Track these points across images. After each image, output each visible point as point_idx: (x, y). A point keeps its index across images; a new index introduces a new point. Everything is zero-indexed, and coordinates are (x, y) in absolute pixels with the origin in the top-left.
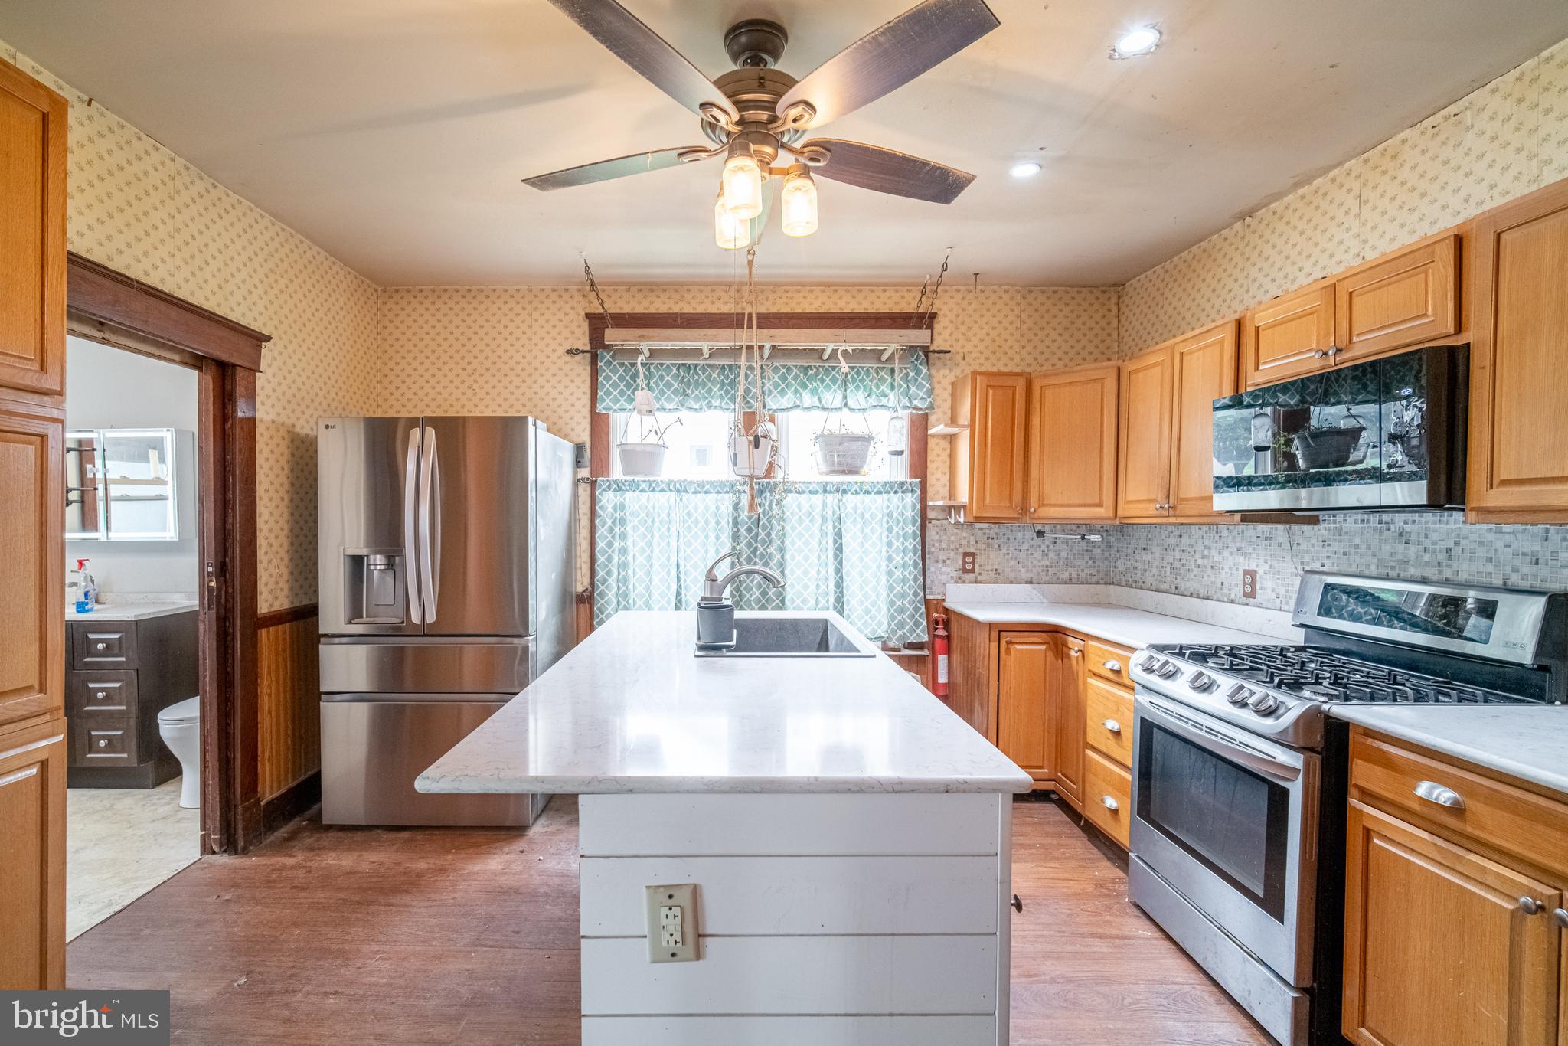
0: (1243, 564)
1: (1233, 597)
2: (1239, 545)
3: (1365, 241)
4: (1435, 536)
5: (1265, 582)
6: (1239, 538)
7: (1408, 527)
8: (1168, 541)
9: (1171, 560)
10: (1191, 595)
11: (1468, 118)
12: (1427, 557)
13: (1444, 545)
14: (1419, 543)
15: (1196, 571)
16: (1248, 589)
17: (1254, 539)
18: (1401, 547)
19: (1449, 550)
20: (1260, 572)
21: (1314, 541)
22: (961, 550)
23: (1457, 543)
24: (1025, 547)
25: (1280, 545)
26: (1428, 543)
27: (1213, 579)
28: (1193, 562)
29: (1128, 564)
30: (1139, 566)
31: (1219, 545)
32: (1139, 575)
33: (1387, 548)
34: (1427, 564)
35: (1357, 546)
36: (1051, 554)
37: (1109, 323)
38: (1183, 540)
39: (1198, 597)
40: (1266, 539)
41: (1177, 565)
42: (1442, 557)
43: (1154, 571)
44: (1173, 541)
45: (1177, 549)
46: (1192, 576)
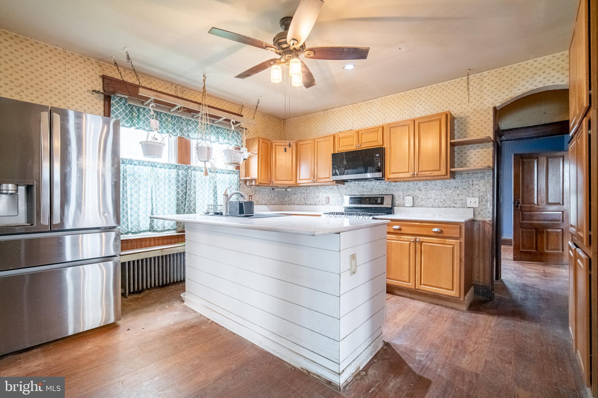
0: (326, 195)
1: (323, 204)
2: (324, 191)
3: (353, 123)
4: (369, 186)
5: (332, 200)
6: (324, 189)
7: (364, 184)
8: (303, 191)
9: (304, 196)
10: (310, 205)
11: (373, 104)
12: (368, 190)
13: (371, 188)
14: (366, 188)
15: (312, 198)
16: (327, 201)
17: (328, 189)
18: (362, 189)
19: (372, 189)
20: (330, 197)
21: (343, 189)
22: (248, 195)
23: (373, 187)
24: (264, 194)
25: (335, 190)
26: (368, 187)
27: (317, 200)
28: (311, 196)
29: (289, 199)
30: (293, 199)
31: (319, 191)
32: (293, 201)
33: (360, 189)
34: (368, 192)
35: (353, 189)
36: (270, 196)
37: (282, 130)
38: (307, 191)
39: (312, 205)
40: (331, 189)
41: (306, 197)
42: (370, 190)
43: (298, 200)
44: (304, 191)
45: (305, 193)
46: (311, 200)
